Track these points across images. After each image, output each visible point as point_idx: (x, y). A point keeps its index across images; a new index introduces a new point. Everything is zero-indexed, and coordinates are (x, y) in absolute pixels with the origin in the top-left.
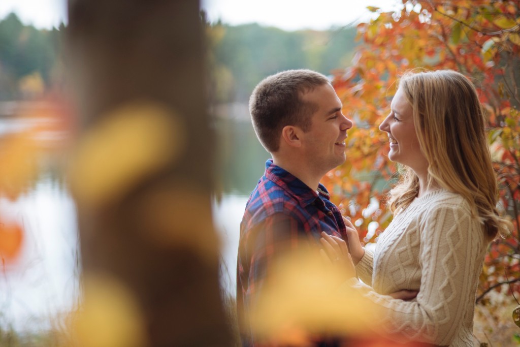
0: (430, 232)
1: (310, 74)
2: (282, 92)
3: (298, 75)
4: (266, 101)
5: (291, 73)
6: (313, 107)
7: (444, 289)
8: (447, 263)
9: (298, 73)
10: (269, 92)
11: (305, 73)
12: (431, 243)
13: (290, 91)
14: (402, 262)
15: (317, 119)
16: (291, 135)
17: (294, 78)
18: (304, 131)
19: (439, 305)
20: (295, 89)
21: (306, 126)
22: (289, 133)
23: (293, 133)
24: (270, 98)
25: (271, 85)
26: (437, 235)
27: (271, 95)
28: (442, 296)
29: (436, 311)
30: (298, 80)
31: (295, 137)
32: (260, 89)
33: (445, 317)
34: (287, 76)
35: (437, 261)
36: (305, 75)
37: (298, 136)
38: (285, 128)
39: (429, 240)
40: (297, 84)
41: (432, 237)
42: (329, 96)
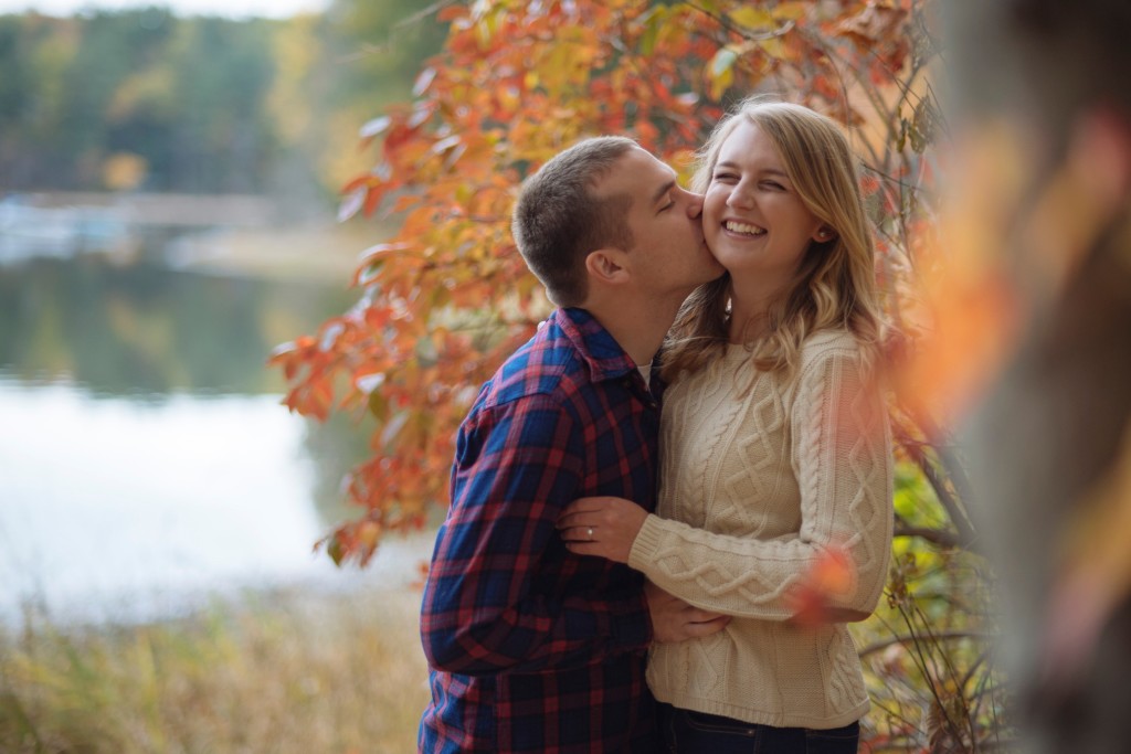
0: (816, 405)
1: (593, 146)
2: (556, 198)
3: (574, 157)
4: (537, 225)
5: (562, 158)
6: (623, 203)
7: (858, 508)
8: (858, 459)
9: (573, 152)
10: (535, 208)
11: (585, 147)
12: (821, 424)
13: (571, 191)
14: (753, 463)
15: (639, 221)
16: (604, 267)
17: (570, 165)
18: (625, 249)
19: (856, 537)
20: (578, 183)
21: (624, 240)
22: (600, 264)
23: (606, 260)
24: (540, 217)
25: (535, 194)
26: (831, 409)
27: (541, 212)
28: (857, 520)
29: (851, 549)
30: (577, 165)
31: (614, 268)
32: (520, 208)
33: (869, 558)
34: (556, 166)
35: (838, 456)
36: (586, 150)
37: (617, 263)
38: (590, 258)
39: (816, 419)
40: (579, 172)
41: (821, 413)
42: (644, 169)
